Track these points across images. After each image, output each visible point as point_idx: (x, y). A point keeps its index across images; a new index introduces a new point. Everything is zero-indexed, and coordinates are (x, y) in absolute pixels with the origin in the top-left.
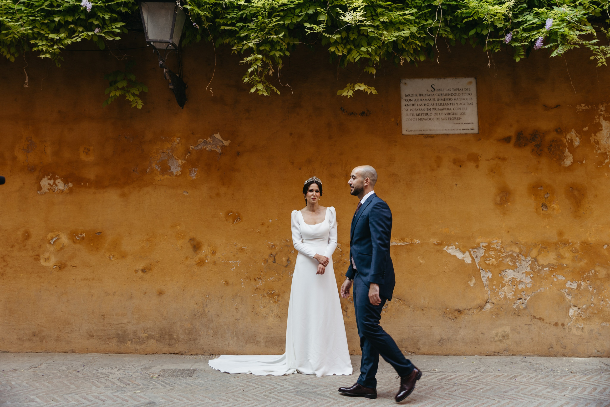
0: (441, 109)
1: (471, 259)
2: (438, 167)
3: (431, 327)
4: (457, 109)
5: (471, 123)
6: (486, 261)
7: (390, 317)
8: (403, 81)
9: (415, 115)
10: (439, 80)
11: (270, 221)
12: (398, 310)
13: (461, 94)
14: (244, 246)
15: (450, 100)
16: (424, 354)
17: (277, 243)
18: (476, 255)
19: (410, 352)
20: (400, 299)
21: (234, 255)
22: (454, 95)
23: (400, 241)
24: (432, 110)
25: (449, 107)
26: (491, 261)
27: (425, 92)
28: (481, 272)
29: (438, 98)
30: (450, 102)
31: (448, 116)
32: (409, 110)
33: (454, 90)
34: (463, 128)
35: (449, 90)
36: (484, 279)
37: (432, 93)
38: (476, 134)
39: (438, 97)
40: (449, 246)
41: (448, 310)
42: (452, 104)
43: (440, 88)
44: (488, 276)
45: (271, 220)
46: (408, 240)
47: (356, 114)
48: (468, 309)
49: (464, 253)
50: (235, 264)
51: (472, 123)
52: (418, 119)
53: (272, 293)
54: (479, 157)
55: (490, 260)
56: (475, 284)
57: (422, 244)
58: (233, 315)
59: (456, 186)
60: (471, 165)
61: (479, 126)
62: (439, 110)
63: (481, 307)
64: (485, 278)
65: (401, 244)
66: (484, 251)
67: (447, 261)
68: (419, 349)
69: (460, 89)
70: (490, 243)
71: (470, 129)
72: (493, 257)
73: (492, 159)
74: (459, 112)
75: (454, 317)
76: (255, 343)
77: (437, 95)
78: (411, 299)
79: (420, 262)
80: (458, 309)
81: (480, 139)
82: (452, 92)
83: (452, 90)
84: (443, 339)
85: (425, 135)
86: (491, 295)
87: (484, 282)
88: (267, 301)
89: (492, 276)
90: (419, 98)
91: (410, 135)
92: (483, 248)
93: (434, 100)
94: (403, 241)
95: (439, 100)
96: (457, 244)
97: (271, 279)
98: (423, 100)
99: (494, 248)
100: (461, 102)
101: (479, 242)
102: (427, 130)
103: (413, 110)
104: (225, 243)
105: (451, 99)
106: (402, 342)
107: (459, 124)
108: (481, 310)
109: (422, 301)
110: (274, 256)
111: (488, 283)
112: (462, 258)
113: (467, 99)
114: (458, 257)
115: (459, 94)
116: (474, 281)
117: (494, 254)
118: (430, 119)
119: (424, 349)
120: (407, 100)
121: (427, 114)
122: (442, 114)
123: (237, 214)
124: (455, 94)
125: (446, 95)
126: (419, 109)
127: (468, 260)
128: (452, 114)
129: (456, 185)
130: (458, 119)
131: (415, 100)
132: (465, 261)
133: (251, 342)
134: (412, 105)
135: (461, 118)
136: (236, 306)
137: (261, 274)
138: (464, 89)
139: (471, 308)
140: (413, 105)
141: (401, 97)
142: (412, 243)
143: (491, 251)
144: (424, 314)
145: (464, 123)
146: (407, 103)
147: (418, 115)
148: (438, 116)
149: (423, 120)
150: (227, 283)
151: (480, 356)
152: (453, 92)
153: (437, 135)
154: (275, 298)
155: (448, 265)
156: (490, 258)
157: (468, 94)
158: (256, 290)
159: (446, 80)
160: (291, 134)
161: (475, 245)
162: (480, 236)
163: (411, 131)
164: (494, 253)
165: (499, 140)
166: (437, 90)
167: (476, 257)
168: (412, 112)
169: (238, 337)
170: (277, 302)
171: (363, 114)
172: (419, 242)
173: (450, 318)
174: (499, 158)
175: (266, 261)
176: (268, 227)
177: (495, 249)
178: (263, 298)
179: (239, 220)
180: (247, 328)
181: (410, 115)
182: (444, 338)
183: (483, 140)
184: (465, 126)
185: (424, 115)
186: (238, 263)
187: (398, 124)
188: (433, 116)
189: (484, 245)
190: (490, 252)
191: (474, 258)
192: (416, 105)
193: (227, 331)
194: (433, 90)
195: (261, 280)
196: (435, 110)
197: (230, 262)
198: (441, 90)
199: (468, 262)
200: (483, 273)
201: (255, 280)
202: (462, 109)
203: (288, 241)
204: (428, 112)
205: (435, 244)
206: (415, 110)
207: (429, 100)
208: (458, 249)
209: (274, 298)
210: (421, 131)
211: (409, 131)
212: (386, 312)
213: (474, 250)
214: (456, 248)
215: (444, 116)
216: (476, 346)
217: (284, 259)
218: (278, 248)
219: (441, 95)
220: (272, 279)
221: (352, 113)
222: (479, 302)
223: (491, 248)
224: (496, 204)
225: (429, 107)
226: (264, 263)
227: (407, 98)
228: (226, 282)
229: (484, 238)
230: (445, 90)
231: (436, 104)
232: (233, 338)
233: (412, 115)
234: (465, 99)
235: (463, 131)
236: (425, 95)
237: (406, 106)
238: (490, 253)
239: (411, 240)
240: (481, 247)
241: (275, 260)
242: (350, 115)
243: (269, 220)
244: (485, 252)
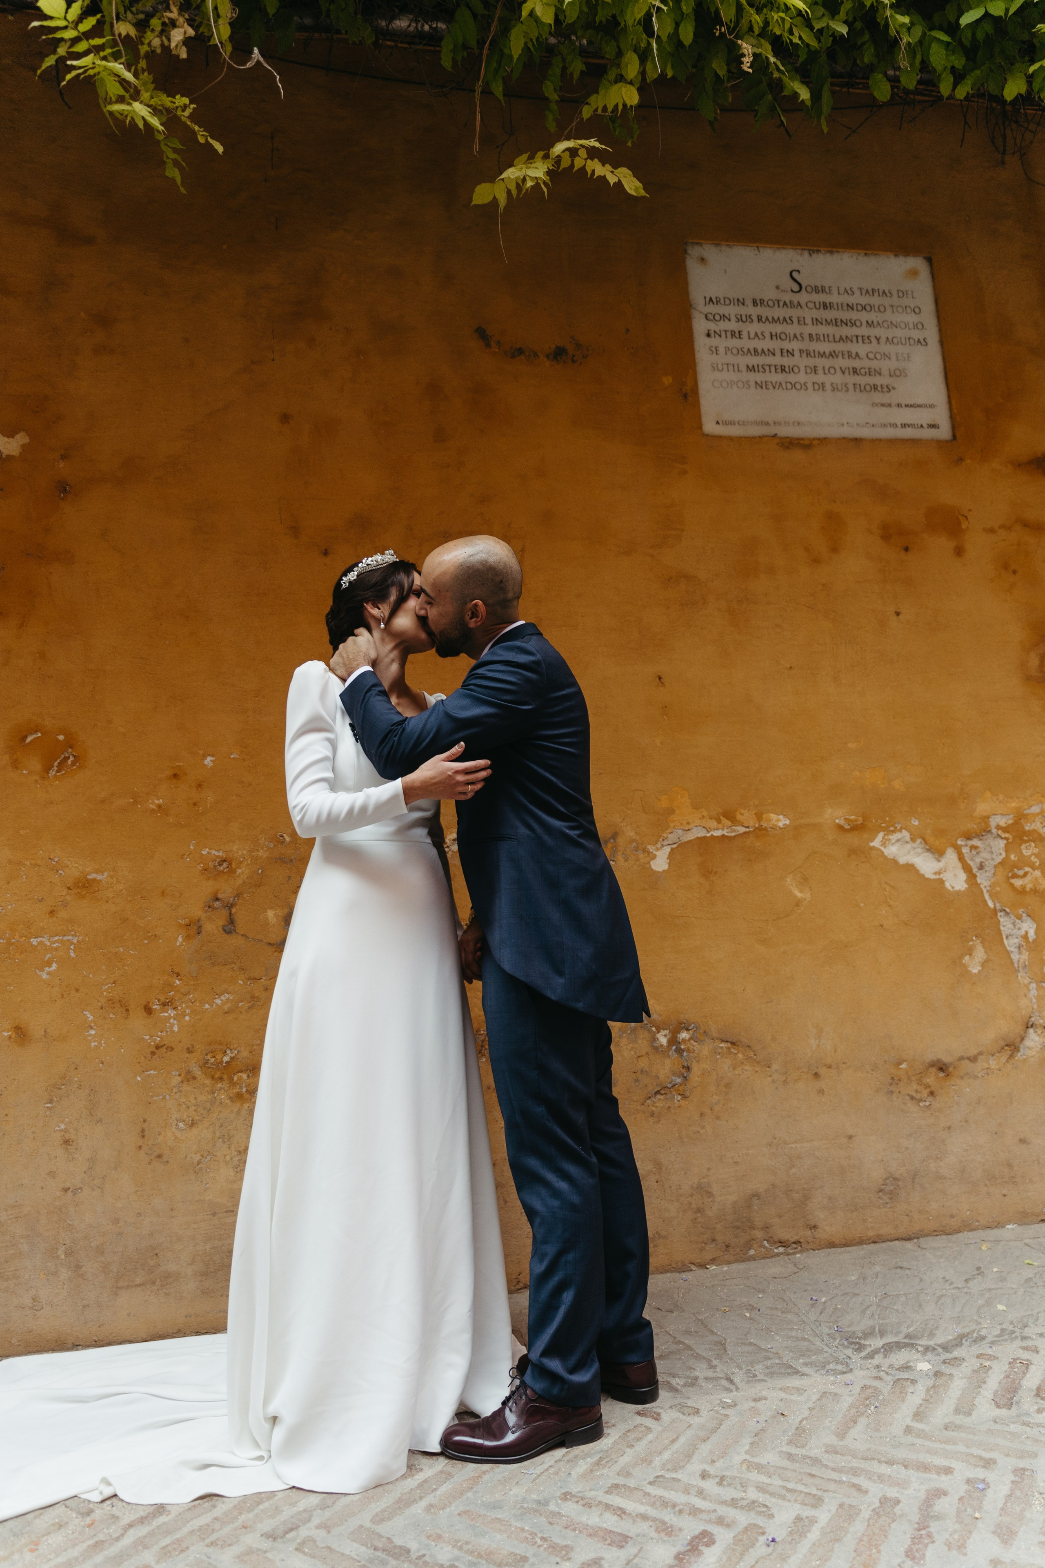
0: (827, 353)
1: (963, 876)
2: (835, 550)
3: (850, 1137)
4: (878, 356)
5: (926, 406)
6: (1013, 881)
7: (702, 1114)
8: (694, 252)
9: (743, 368)
10: (814, 256)
11: (208, 761)
12: (728, 1085)
13: (889, 309)
14: (97, 872)
15: (853, 324)
16: (832, 1245)
17: (239, 850)
18: (978, 860)
19: (782, 1243)
20: (733, 1043)
21: (52, 913)
22: (864, 308)
23: (719, 821)
24: (797, 353)
25: (854, 348)
26: (1028, 878)
27: (770, 294)
28: (1001, 920)
29: (814, 317)
30: (855, 331)
31: (852, 379)
32: (721, 350)
33: (864, 292)
34: (903, 422)
35: (849, 292)
36: (1011, 944)
37: (796, 298)
38: (947, 441)
39: (815, 314)
40: (888, 831)
41: (903, 1066)
42: (860, 339)
43: (819, 284)
44: (1023, 933)
45: (209, 759)
46: (748, 817)
47: (536, 355)
48: (969, 1059)
49: (938, 853)
50: (56, 949)
51: (932, 406)
52: (752, 384)
53: (226, 1059)
54: (961, 518)
55: (1026, 874)
56: (984, 964)
57: (797, 831)
58: (52, 1174)
59: (895, 617)
60: (942, 545)
61: (952, 417)
62: (822, 355)
63: (1012, 1046)
64: (1016, 940)
65: (725, 832)
66: (1002, 843)
67: (888, 888)
68: (815, 1227)
69: (884, 292)
70: (1020, 817)
71: (925, 426)
72: (1034, 863)
73: (1002, 527)
74: (886, 366)
75: (925, 1093)
76: (154, 1283)
77: (811, 305)
78: (774, 1039)
79: (795, 896)
80: (939, 1061)
81: (961, 460)
82: (857, 299)
83: (857, 293)
84: (895, 1179)
85: (781, 438)
86: (1038, 998)
87: (1012, 955)
88: (203, 1098)
89: (1036, 933)
90: (754, 311)
91: (730, 439)
92: (1000, 832)
93: (801, 321)
94: (730, 823)
95: (816, 321)
96: (916, 823)
97: (218, 1001)
98: (767, 319)
99: (1034, 831)
100: (890, 333)
101: (986, 814)
102: (787, 424)
103: (735, 351)
104: (10, 862)
105: (858, 323)
106: (749, 1207)
107: (890, 405)
108: (1011, 1056)
109: (813, 1042)
110: (230, 906)
111: (1025, 956)
112: (935, 873)
113: (906, 325)
114: (922, 872)
115: (882, 309)
116: (980, 953)
117: (1036, 855)
118: (794, 386)
119: (830, 1227)
120: (711, 317)
121: (783, 369)
122: (832, 371)
123: (61, 738)
124: (868, 308)
125: (840, 307)
126: (756, 350)
127: (956, 881)
128: (863, 371)
129: (898, 614)
130: (885, 389)
131: (739, 319)
132: (948, 885)
133: (139, 1280)
134: (729, 334)
135: (894, 388)
136: (66, 1131)
137: (171, 986)
138: (894, 293)
139: (980, 1053)
140: (733, 334)
141: (691, 306)
142: (760, 828)
143: (1026, 842)
144: (821, 1092)
145: (907, 406)
146: (712, 326)
147: (751, 369)
148: (820, 378)
149: (770, 386)
150: (21, 1034)
151: (1021, 1224)
152: (864, 300)
153: (824, 441)
154: (240, 1079)
155: (891, 903)
156: (1027, 869)
157: (909, 310)
158: (153, 1053)
159: (836, 256)
160: (285, 418)
161: (972, 826)
162: (988, 794)
163: (732, 423)
164: (1036, 851)
165: (1019, 465)
166: (809, 289)
167: (981, 867)
168: (731, 359)
169: (78, 1267)
170: (246, 1096)
171: (559, 354)
172: (788, 822)
173: (912, 1098)
174: (1026, 525)
175: (194, 928)
176: (199, 786)
177: (1039, 834)
178: (186, 1088)
179: (73, 763)
180: (116, 1221)
181: (725, 367)
182: (897, 1175)
183: (969, 461)
184: (907, 416)
185: (773, 369)
186: (72, 943)
187: (685, 396)
188: (802, 377)
189: (1003, 821)
190: (1023, 847)
191: (975, 870)
192: (745, 334)
193: (25, 1247)
194: (796, 287)
195: (175, 1008)
196: (808, 354)
197: (34, 941)
198: (823, 290)
199: (957, 888)
200: (1006, 924)
201: (148, 1010)
202: (893, 357)
203: (288, 839)
204: (787, 361)
205: (840, 827)
206: (740, 351)
207: (785, 319)
208: (919, 841)
209: (233, 1084)
210: (767, 424)
211: (726, 423)
212: (684, 1097)
213: (970, 843)
214: (913, 840)
215: (838, 378)
216: (1005, 1192)
217: (270, 914)
218: (243, 872)
219: (825, 306)
220: (224, 1003)
221: (520, 351)
222: (1003, 1027)
223: (1025, 833)
224: (1028, 679)
225: (787, 345)
226: (188, 937)
227: (712, 309)
228: (18, 1029)
229: (1001, 797)
230: (835, 291)
231: (810, 335)
232: (55, 1274)
233: (731, 368)
234: (903, 326)
235: (904, 430)
236: (771, 303)
237: (708, 335)
238: (1024, 852)
239: (759, 816)
240: (994, 831)
241: (231, 921)
242: (513, 356)
243: (204, 757)
244: (1007, 849)
